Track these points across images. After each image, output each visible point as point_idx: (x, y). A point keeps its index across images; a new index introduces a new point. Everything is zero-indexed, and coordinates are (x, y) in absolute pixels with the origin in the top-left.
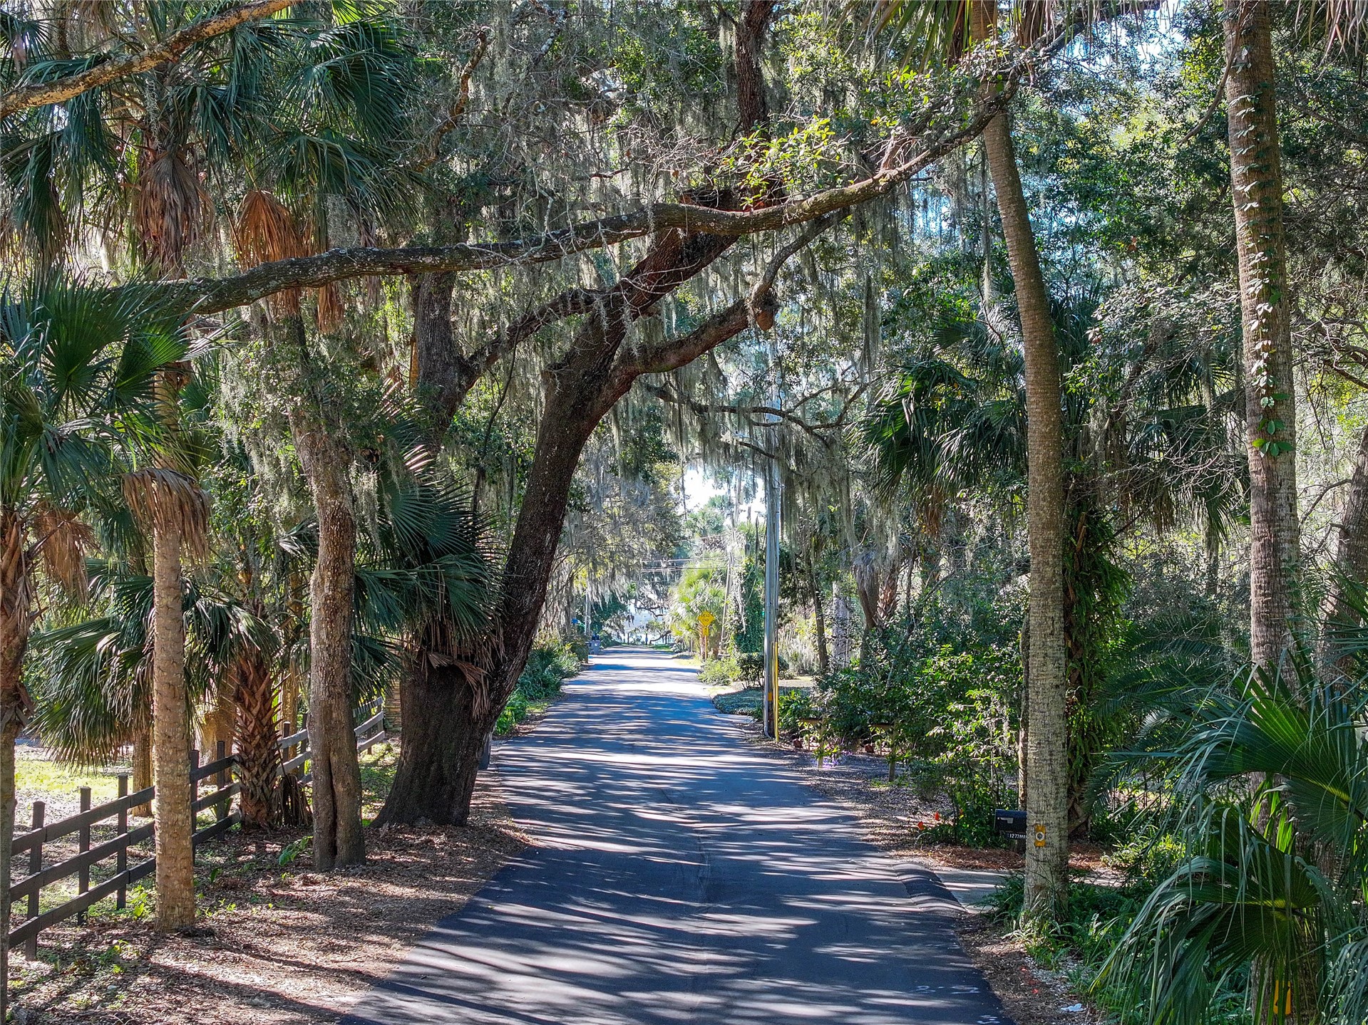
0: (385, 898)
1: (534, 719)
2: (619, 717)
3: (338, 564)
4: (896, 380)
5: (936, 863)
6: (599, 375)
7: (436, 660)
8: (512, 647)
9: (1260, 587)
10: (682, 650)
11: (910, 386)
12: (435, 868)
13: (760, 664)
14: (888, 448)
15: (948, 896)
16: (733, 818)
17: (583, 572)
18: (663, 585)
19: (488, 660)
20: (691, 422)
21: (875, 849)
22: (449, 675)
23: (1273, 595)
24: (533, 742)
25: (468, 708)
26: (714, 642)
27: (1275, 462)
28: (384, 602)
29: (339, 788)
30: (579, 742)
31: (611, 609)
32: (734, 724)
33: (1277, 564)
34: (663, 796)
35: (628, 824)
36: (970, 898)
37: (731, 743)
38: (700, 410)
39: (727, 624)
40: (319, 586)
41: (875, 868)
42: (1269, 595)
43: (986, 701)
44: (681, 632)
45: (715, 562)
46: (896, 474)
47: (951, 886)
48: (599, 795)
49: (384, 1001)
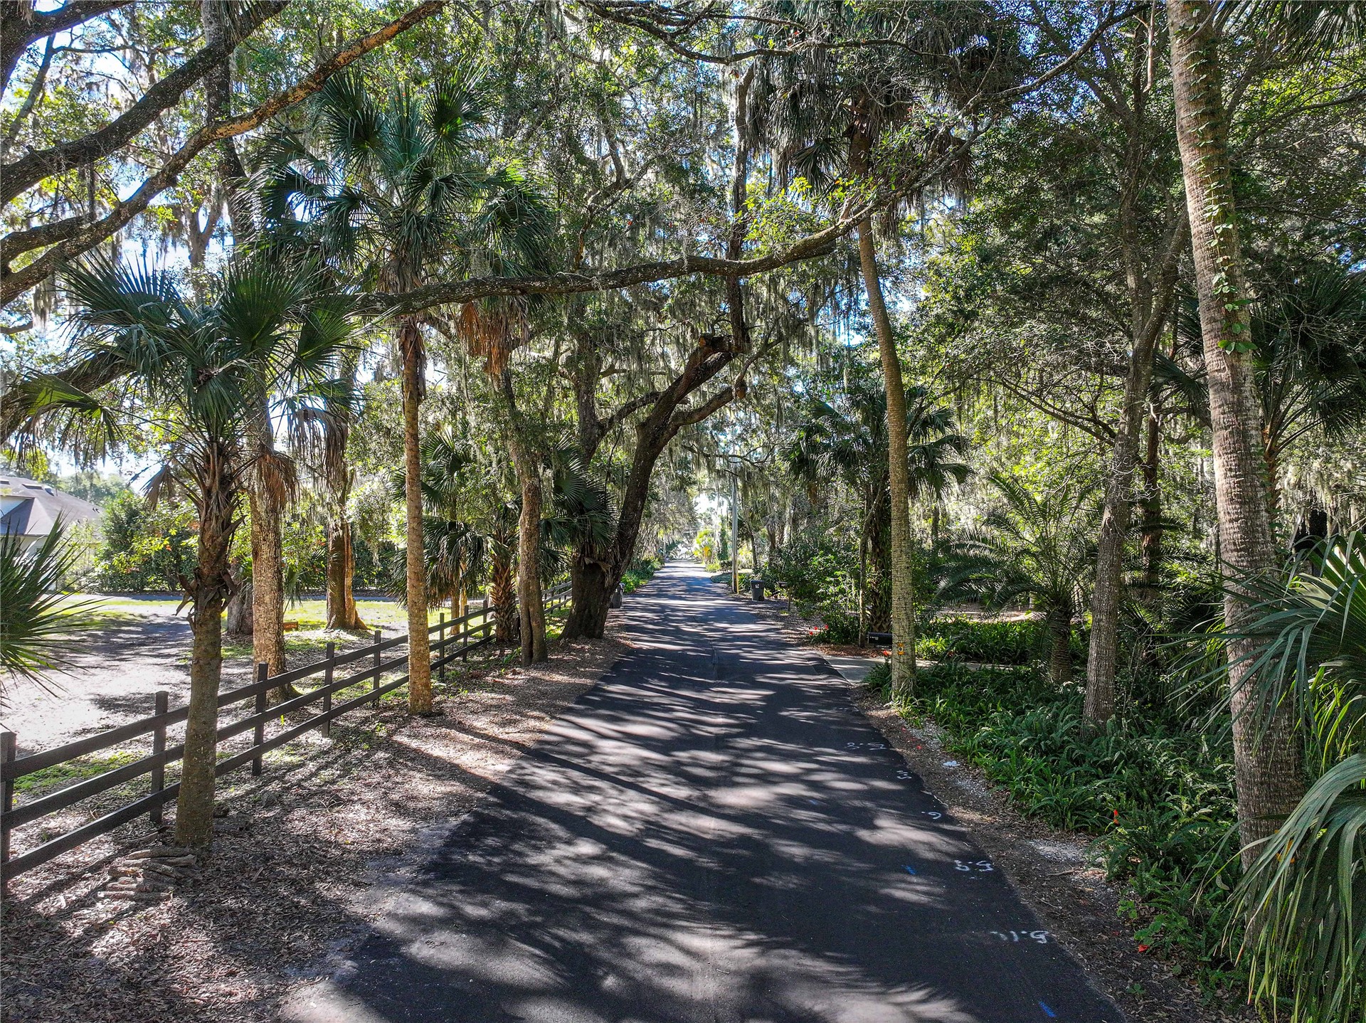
0: (551, 683)
1: (643, 586)
2: (674, 585)
3: (533, 514)
4: (796, 433)
5: (822, 652)
6: (664, 427)
7: (587, 561)
8: (623, 554)
9: (1230, 470)
10: (698, 561)
11: (803, 434)
12: (583, 663)
13: (729, 564)
14: (793, 463)
15: (835, 674)
16: (724, 630)
17: (662, 531)
18: (691, 538)
19: (612, 560)
20: (703, 460)
21: (792, 646)
22: (594, 568)
23: (1244, 475)
24: (640, 596)
25: (603, 583)
26: (710, 558)
27: (1239, 360)
28: (560, 533)
29: (534, 624)
30: (659, 596)
31: (672, 546)
32: (719, 588)
33: (1247, 448)
34: (693, 619)
35: (678, 634)
36: (850, 674)
37: (719, 595)
38: (707, 456)
39: (715, 551)
40: (523, 523)
41: (793, 656)
42: (1240, 476)
43: (844, 576)
44: (698, 554)
45: (709, 529)
46: (797, 474)
47: (836, 667)
48: (666, 619)
49: (523, 768)
